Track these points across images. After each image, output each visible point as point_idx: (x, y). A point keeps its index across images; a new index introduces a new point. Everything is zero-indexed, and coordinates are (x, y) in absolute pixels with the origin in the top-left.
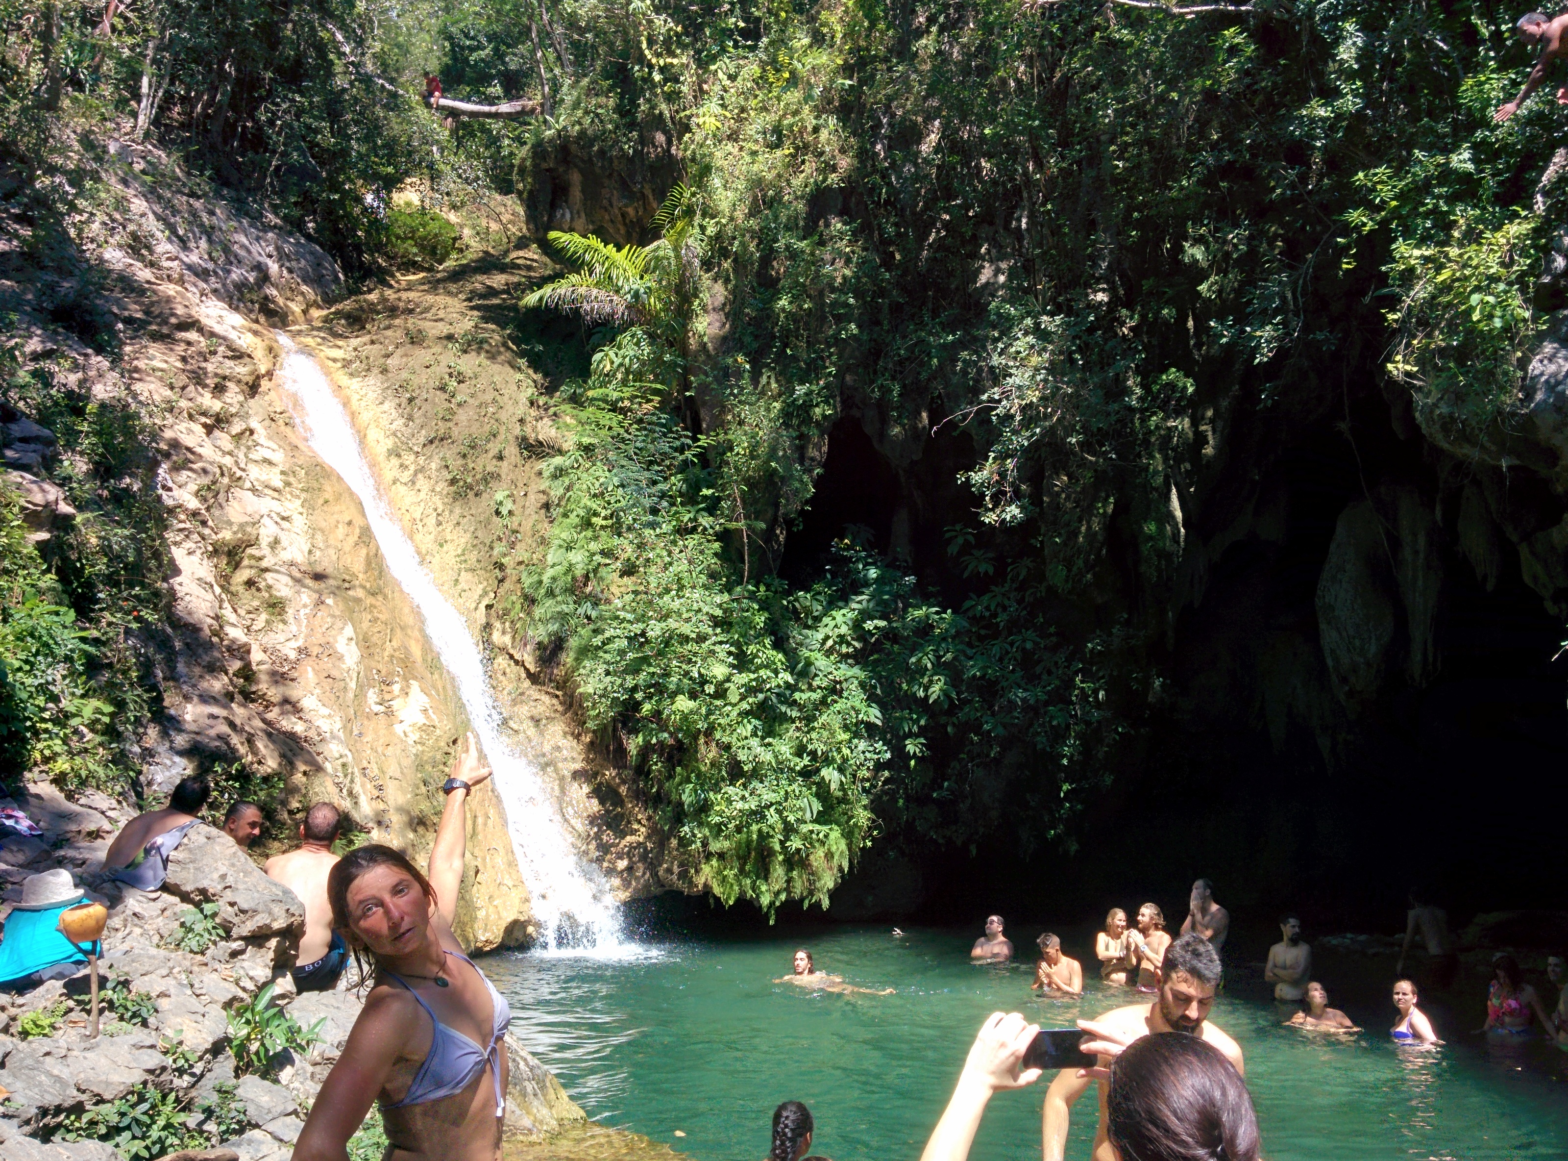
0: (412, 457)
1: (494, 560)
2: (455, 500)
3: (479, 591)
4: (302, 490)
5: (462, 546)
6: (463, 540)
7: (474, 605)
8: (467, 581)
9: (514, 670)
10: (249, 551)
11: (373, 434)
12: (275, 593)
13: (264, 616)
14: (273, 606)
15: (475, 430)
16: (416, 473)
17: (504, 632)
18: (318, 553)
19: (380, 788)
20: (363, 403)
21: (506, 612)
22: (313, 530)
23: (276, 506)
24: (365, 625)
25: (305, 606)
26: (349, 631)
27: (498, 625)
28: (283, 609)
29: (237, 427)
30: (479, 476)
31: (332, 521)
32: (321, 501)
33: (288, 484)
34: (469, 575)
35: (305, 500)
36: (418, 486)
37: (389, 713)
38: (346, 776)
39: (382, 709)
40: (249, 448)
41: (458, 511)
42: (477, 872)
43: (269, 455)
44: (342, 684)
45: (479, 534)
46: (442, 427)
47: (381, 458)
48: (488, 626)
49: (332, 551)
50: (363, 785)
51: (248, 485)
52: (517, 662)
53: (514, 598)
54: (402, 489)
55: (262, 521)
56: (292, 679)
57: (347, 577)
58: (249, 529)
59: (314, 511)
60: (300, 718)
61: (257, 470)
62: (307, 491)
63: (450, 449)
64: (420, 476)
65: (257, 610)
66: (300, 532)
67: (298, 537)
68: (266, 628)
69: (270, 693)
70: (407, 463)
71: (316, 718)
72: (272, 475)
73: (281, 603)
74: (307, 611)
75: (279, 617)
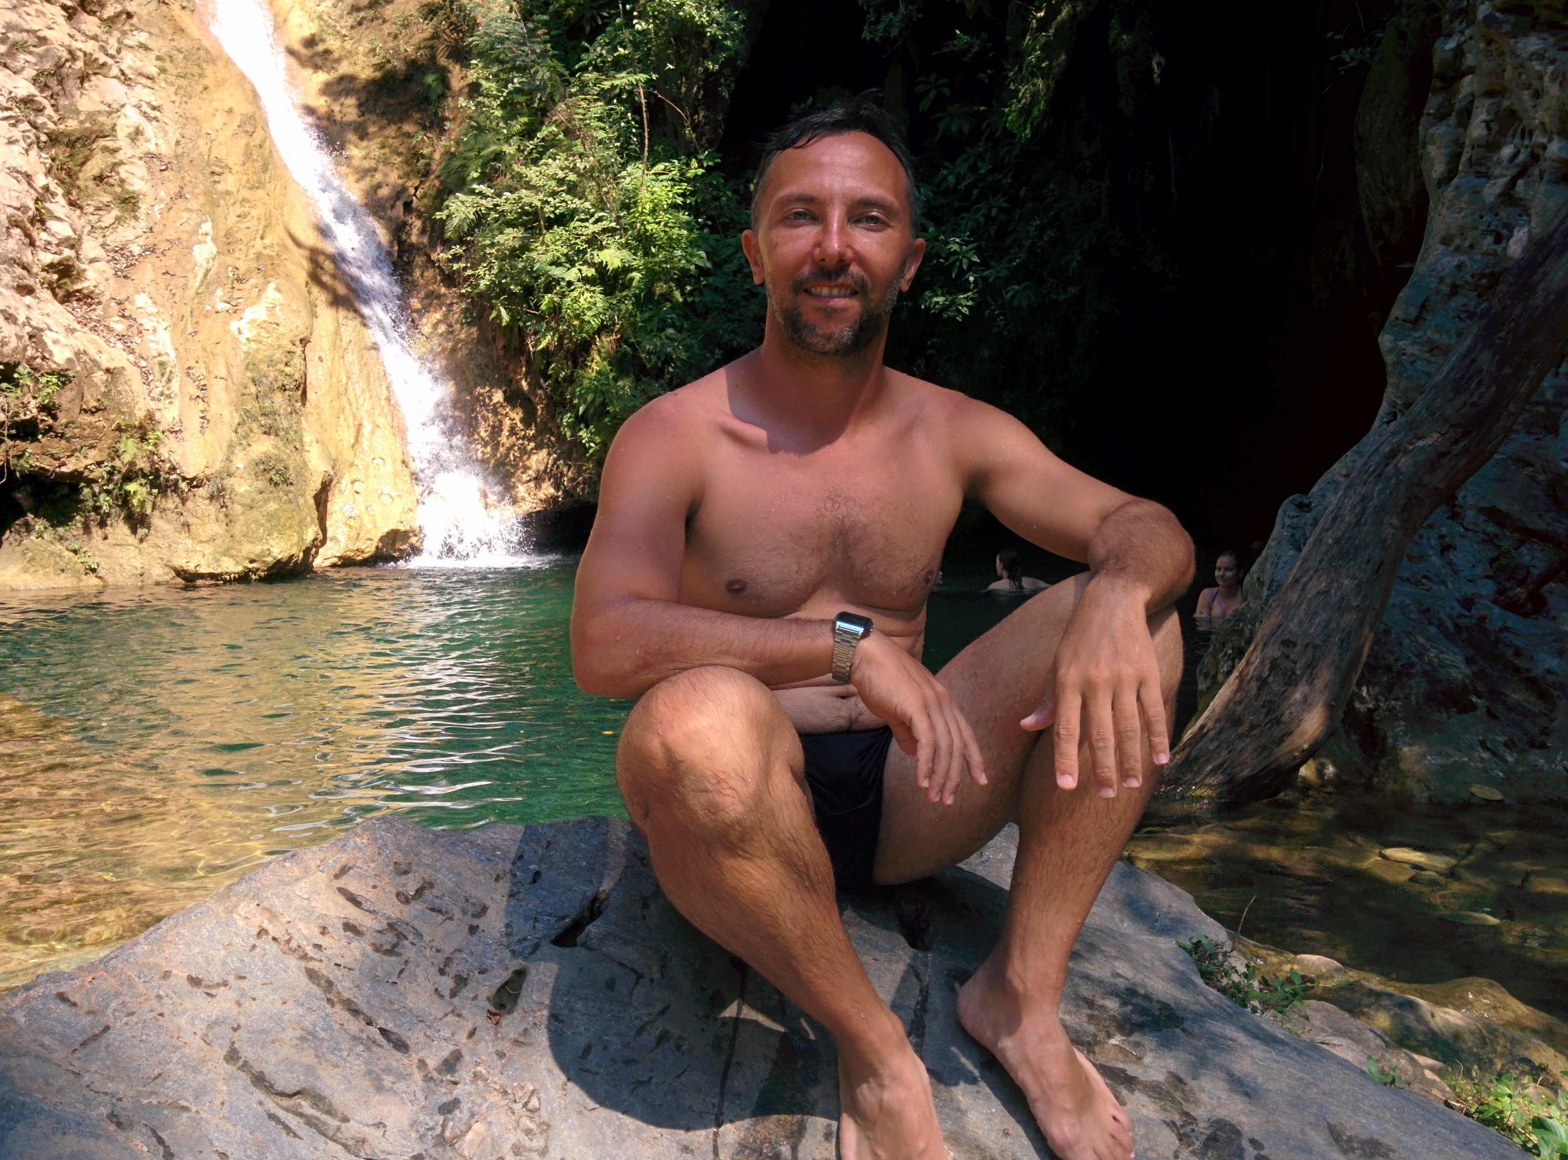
0: (339, 42)
3: (398, 185)
4: (178, 76)
8: (385, 176)
9: (431, 272)
10: (102, 142)
11: (295, 17)
12: (127, 187)
13: (115, 212)
14: (124, 201)
16: (341, 59)
21: (427, 208)
25: (161, 201)
26: (206, 226)
27: (419, 223)
28: (135, 204)
30: (410, 59)
31: (210, 109)
32: (200, 88)
33: (163, 71)
34: (389, 169)
35: (180, 87)
38: (162, 375)
41: (383, 99)
43: (144, 38)
48: (405, 226)
49: (203, 142)
50: (183, 386)
51: (115, 71)
52: (433, 264)
55: (123, 110)
56: (125, 277)
57: (217, 170)
58: (102, 119)
59: (190, 97)
60: (123, 316)
61: (131, 56)
62: (184, 77)
63: (381, 30)
64: (345, 62)
65: (107, 205)
66: (169, 122)
67: (166, 128)
68: (116, 225)
69: (97, 291)
70: (333, 48)
71: (142, 316)
72: (146, 62)
73: (133, 198)
74: (162, 206)
75: (132, 214)
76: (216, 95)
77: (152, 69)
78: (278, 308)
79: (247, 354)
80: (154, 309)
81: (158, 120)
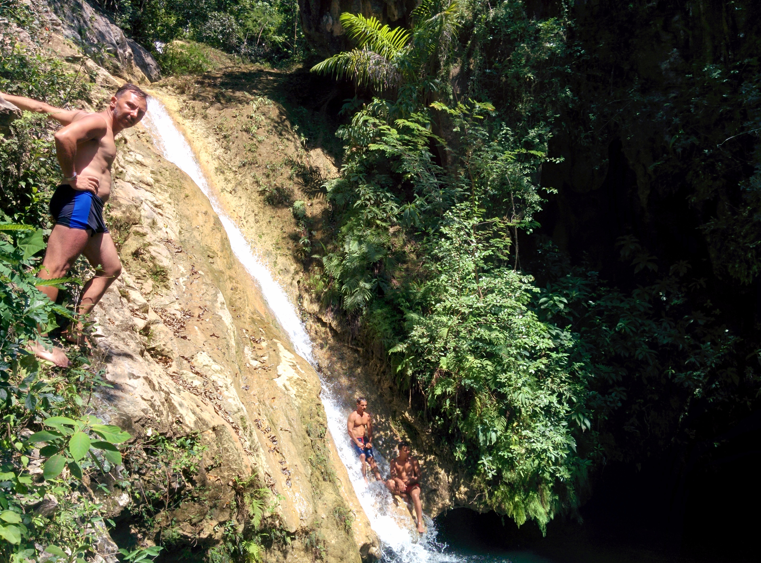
0: (232, 175)
1: (299, 248)
2: (265, 205)
4: (169, 186)
5: (276, 238)
6: (275, 234)
7: (289, 281)
8: (283, 263)
9: (323, 330)
10: (134, 228)
12: (157, 263)
14: (157, 273)
15: (273, 159)
17: (312, 302)
18: (186, 235)
19: (274, 439)
20: (195, 136)
21: (312, 286)
23: (150, 196)
24: (230, 292)
25: (183, 275)
27: (306, 297)
28: (166, 277)
32: (183, 196)
35: (171, 194)
36: (239, 194)
37: (266, 368)
38: (246, 429)
40: (125, 153)
43: (140, 158)
44: (225, 342)
46: (250, 156)
47: (212, 173)
48: (300, 297)
49: (196, 233)
50: (259, 438)
51: (128, 178)
54: (229, 196)
55: (142, 206)
56: (183, 338)
57: (211, 254)
58: (133, 211)
59: (178, 202)
60: (197, 373)
61: (133, 169)
62: (172, 187)
63: (257, 171)
64: (239, 188)
65: (144, 276)
66: (171, 217)
67: (170, 221)
68: (153, 292)
69: (167, 350)
70: (230, 178)
71: (210, 373)
72: (144, 174)
73: (163, 271)
74: (185, 279)
75: (162, 284)
76: (195, 202)
77: (149, 179)
78: (298, 366)
79: (299, 408)
80: (217, 367)
81: (162, 215)
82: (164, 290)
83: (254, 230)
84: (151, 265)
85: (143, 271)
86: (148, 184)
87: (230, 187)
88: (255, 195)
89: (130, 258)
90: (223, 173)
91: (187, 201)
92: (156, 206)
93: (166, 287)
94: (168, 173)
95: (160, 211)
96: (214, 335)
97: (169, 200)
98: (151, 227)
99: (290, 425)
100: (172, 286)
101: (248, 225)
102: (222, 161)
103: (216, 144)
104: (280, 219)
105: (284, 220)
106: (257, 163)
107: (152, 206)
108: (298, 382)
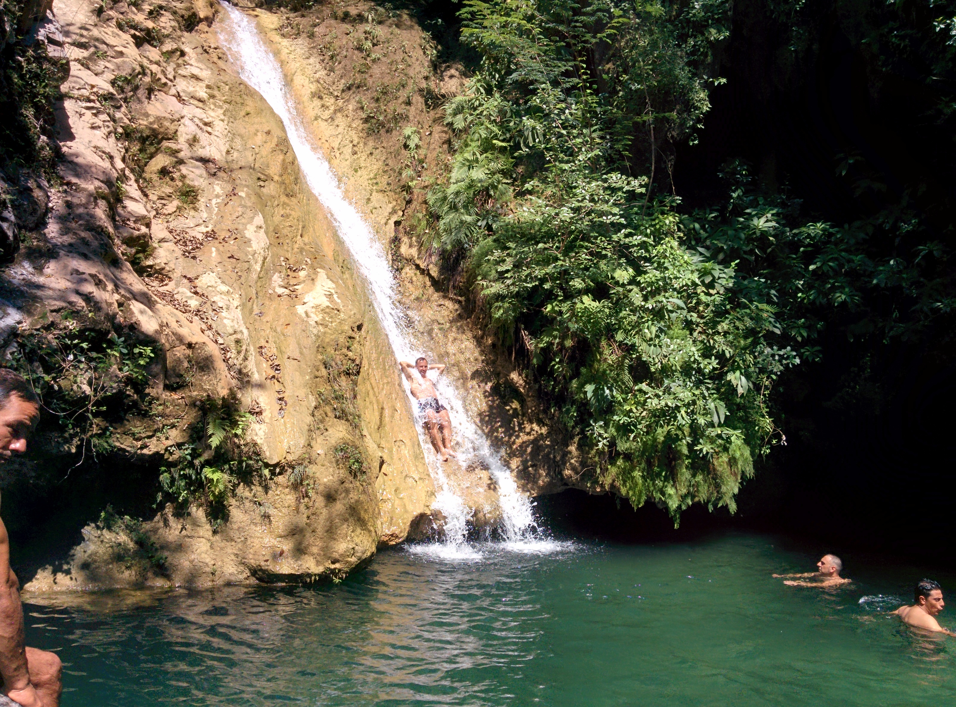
0: (332, 100)
1: (402, 183)
2: (369, 135)
3: (389, 208)
4: (225, 102)
5: (375, 171)
6: (375, 167)
7: (383, 221)
8: (378, 201)
9: (419, 279)
10: (165, 144)
11: (299, 80)
12: (187, 182)
13: (176, 203)
14: (185, 194)
15: (387, 80)
16: (335, 112)
17: (411, 246)
18: (235, 155)
19: (277, 368)
20: (291, 56)
21: (413, 228)
22: (232, 135)
23: (199, 113)
24: (277, 219)
25: (217, 196)
26: (259, 220)
27: (405, 239)
28: (195, 198)
29: (168, 46)
30: (390, 116)
31: (252, 130)
32: (243, 113)
33: (212, 96)
34: (380, 196)
35: (227, 111)
36: (336, 122)
37: (294, 296)
38: (239, 352)
39: (287, 292)
40: (179, 66)
41: (371, 144)
42: (382, 463)
43: (196, 71)
44: (246, 265)
45: (390, 162)
46: (359, 78)
47: (306, 98)
48: (396, 241)
49: (249, 154)
50: (258, 365)
51: (173, 91)
52: (423, 272)
53: (420, 215)
54: (323, 124)
55: (182, 121)
56: (194, 258)
57: (262, 177)
58: (167, 124)
59: (235, 119)
60: (196, 293)
61: (185, 83)
62: (230, 103)
63: (365, 95)
64: (339, 115)
65: (169, 196)
66: (220, 135)
67: (218, 140)
68: (177, 213)
69: (167, 268)
70: (328, 104)
71: (213, 294)
72: (198, 88)
73: (193, 191)
74: (219, 201)
75: (191, 206)
76: (256, 120)
77: (202, 93)
78: (335, 296)
79: (317, 336)
80: (224, 288)
81: (210, 133)
82: (192, 213)
83: (348, 163)
84: (180, 184)
85: (168, 190)
86: (200, 100)
87: (327, 114)
88: (357, 123)
89: (155, 177)
90: (321, 98)
91: (246, 119)
92: (206, 124)
93: (195, 209)
94: (227, 87)
95: (209, 129)
96: (232, 257)
97: (222, 117)
98: (190, 145)
99: (301, 353)
100: (203, 208)
101: (342, 156)
102: (322, 85)
103: (318, 65)
104: (384, 150)
105: (389, 150)
106: (365, 85)
107: (201, 125)
108: (327, 310)
